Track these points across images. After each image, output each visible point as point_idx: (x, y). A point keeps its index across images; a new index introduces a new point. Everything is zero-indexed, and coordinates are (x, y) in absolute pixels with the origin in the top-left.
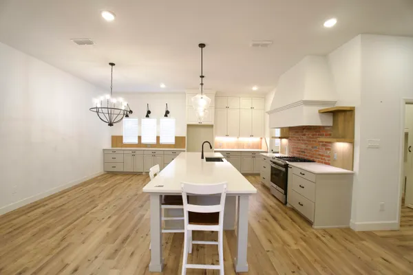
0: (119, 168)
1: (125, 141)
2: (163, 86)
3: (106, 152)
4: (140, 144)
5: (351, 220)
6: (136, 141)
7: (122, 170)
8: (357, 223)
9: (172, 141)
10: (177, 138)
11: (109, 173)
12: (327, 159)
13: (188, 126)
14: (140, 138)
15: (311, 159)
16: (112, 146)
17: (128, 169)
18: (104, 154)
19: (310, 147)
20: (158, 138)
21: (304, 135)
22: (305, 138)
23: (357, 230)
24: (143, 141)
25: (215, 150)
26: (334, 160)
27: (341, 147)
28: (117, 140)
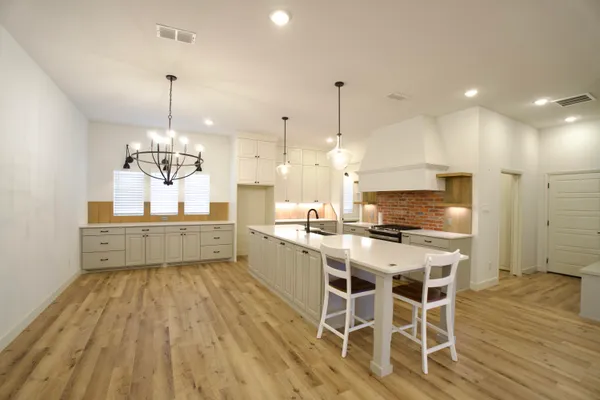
0: (115, 262)
1: (118, 211)
2: (209, 122)
3: (85, 233)
4: (148, 215)
5: (471, 282)
6: (140, 211)
7: (123, 264)
8: (479, 283)
9: (205, 210)
10: (213, 205)
11: (90, 271)
12: (438, 224)
13: (240, 186)
14: (147, 205)
15: (416, 226)
16: (89, 222)
17: (136, 260)
18: (82, 237)
19: (412, 213)
20: (181, 205)
21: (404, 200)
22: (404, 203)
23: (477, 289)
24: (154, 210)
25: (277, 221)
26: (449, 226)
27: (456, 211)
28: (100, 211)
